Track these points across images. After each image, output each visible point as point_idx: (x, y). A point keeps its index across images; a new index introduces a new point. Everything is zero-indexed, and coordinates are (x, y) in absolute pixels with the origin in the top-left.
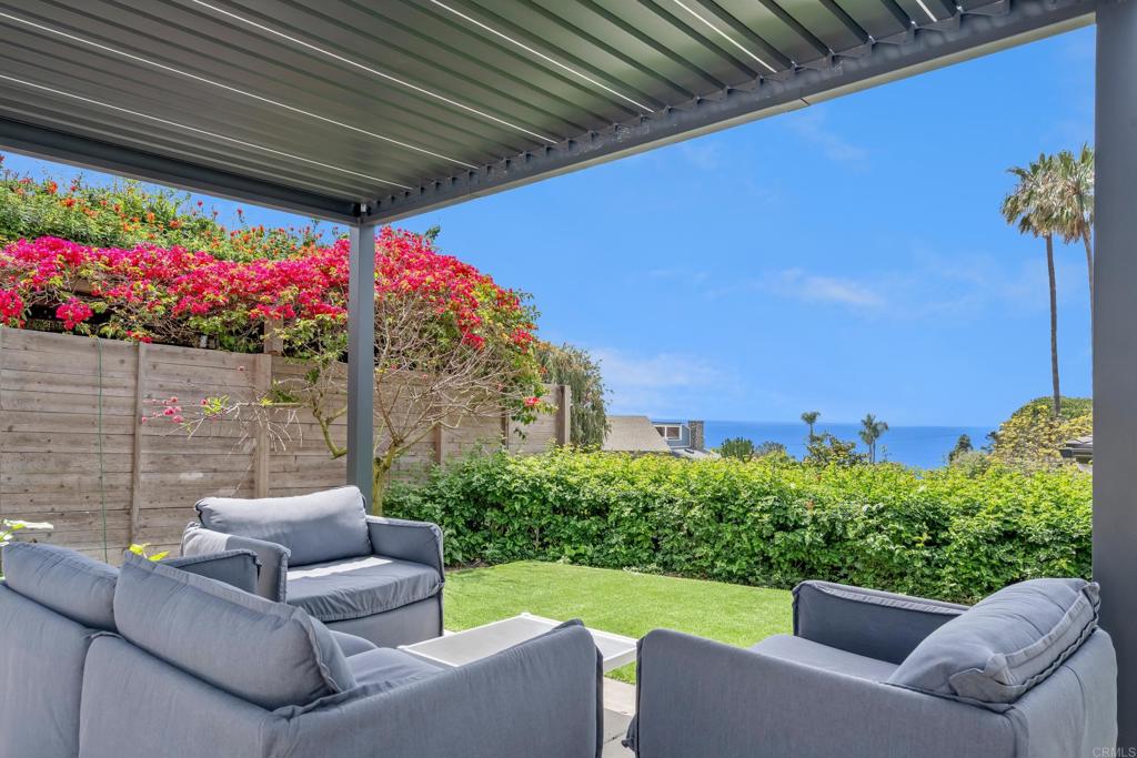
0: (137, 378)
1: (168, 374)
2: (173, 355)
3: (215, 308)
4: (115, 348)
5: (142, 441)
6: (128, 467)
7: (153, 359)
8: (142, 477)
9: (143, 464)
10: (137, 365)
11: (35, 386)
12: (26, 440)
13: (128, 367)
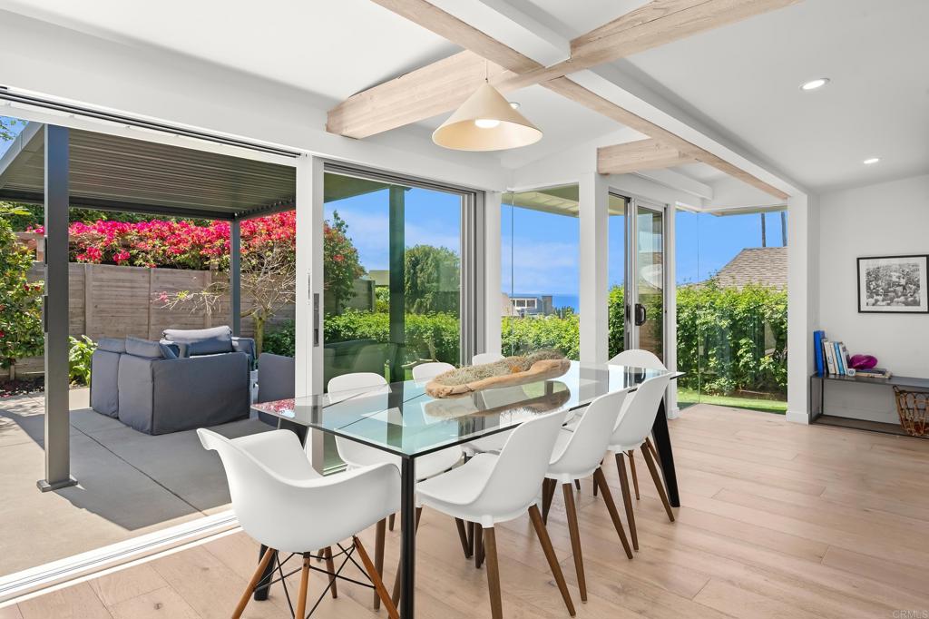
0: (150, 283)
1: (164, 282)
2: (166, 272)
3: (184, 252)
4: (140, 270)
5: (152, 311)
6: (147, 323)
7: (156, 275)
8: (152, 327)
9: (153, 320)
10: (150, 277)
11: (106, 288)
12: (102, 311)
13: (147, 279)
